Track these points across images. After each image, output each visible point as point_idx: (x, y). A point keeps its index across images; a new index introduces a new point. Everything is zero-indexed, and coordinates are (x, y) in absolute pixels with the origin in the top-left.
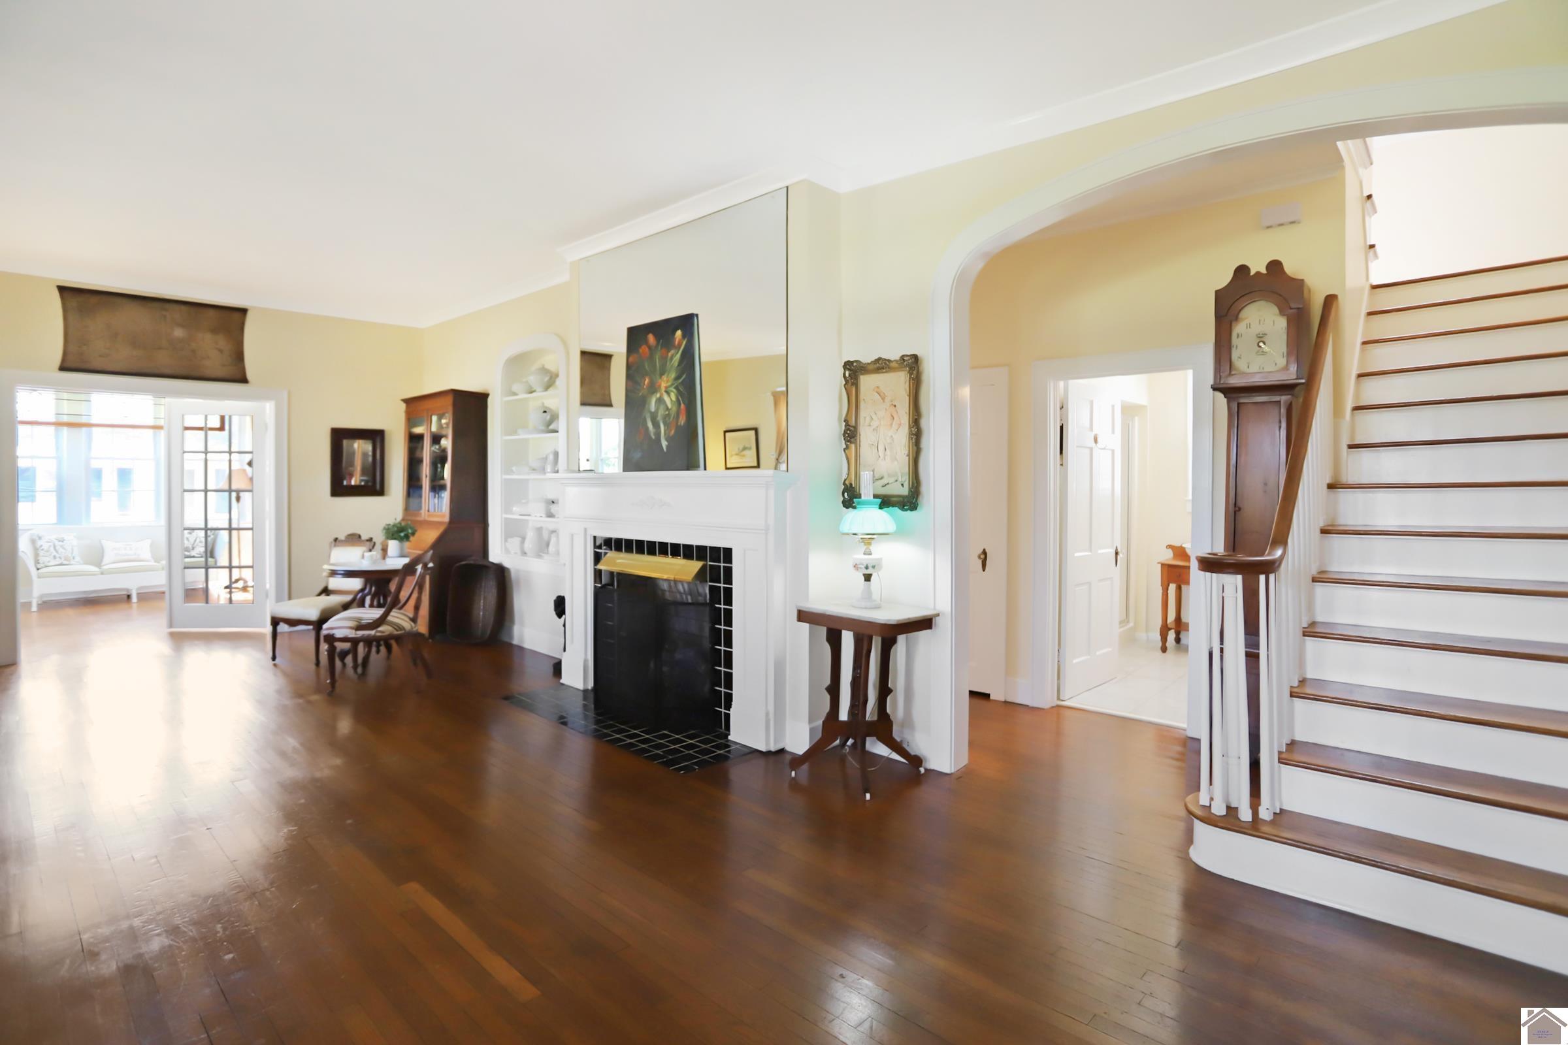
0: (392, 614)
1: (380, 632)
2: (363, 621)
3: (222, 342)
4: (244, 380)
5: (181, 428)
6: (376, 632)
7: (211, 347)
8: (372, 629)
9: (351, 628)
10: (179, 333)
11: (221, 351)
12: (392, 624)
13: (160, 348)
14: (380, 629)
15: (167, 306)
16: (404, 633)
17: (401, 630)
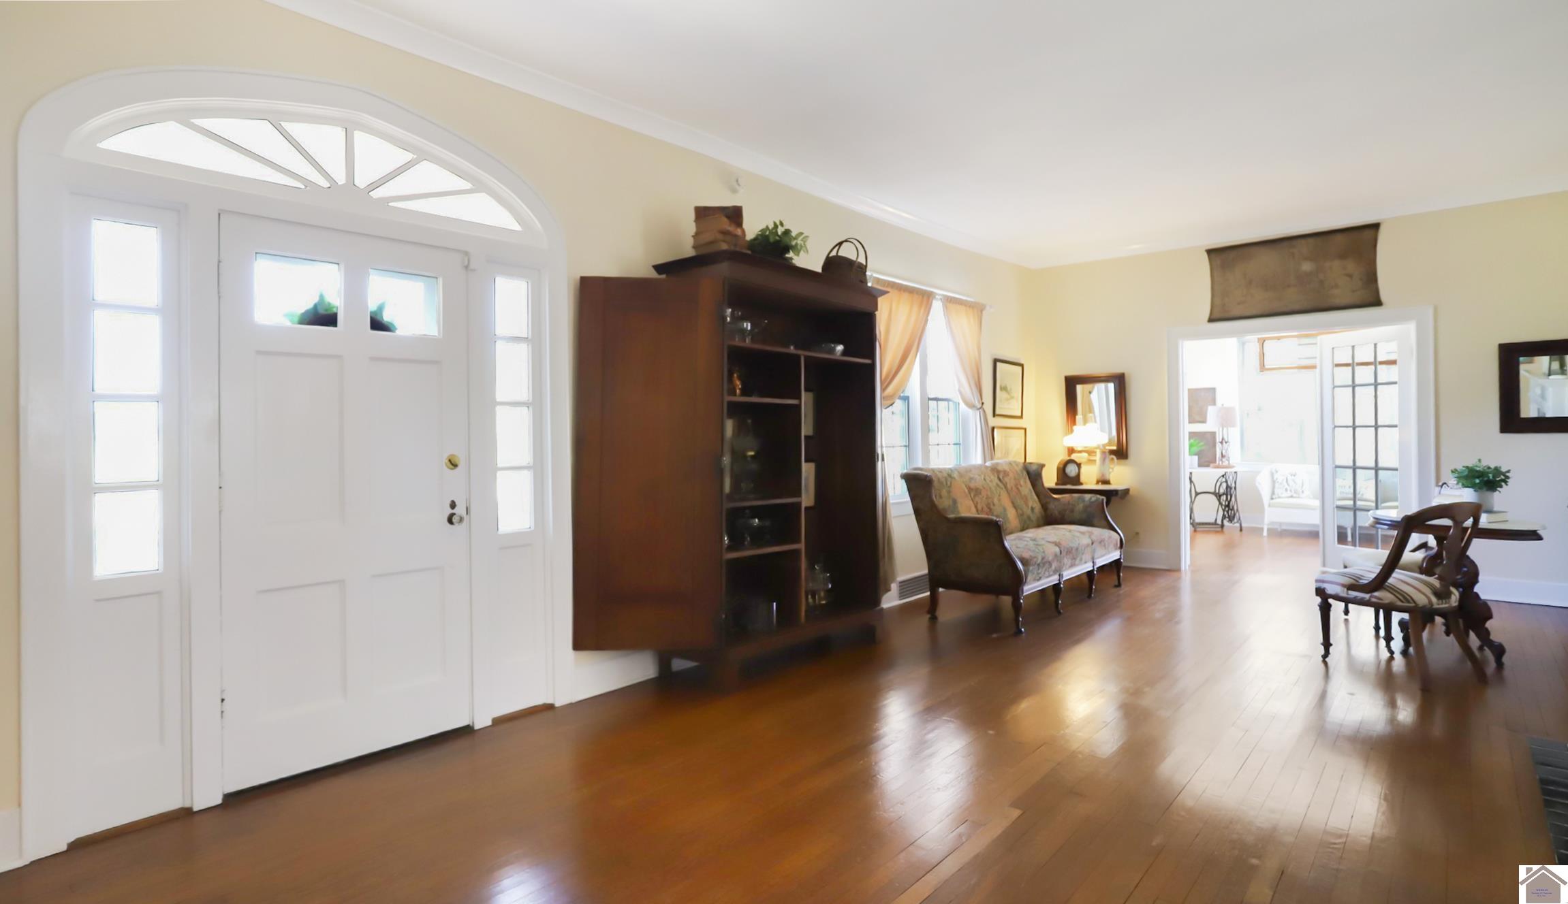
0: (1394, 575)
1: (1376, 597)
2: (1361, 581)
3: (1351, 266)
4: (1377, 302)
5: (1330, 366)
6: (1371, 597)
7: (1341, 275)
8: (1367, 593)
9: (1343, 586)
10: (1307, 267)
11: (1350, 276)
12: (1393, 590)
13: (1289, 286)
14: (1376, 594)
15: (1295, 242)
16: (1414, 607)
17: (1409, 602)
